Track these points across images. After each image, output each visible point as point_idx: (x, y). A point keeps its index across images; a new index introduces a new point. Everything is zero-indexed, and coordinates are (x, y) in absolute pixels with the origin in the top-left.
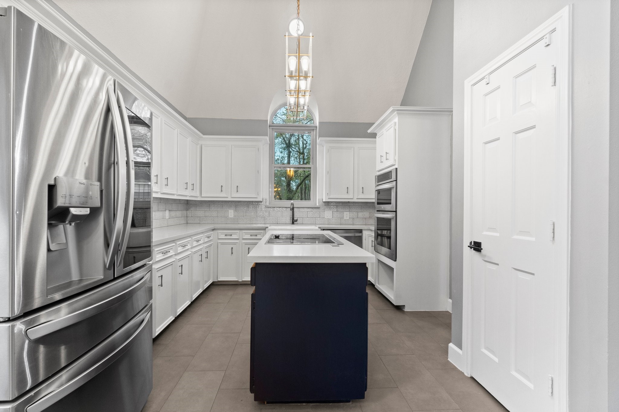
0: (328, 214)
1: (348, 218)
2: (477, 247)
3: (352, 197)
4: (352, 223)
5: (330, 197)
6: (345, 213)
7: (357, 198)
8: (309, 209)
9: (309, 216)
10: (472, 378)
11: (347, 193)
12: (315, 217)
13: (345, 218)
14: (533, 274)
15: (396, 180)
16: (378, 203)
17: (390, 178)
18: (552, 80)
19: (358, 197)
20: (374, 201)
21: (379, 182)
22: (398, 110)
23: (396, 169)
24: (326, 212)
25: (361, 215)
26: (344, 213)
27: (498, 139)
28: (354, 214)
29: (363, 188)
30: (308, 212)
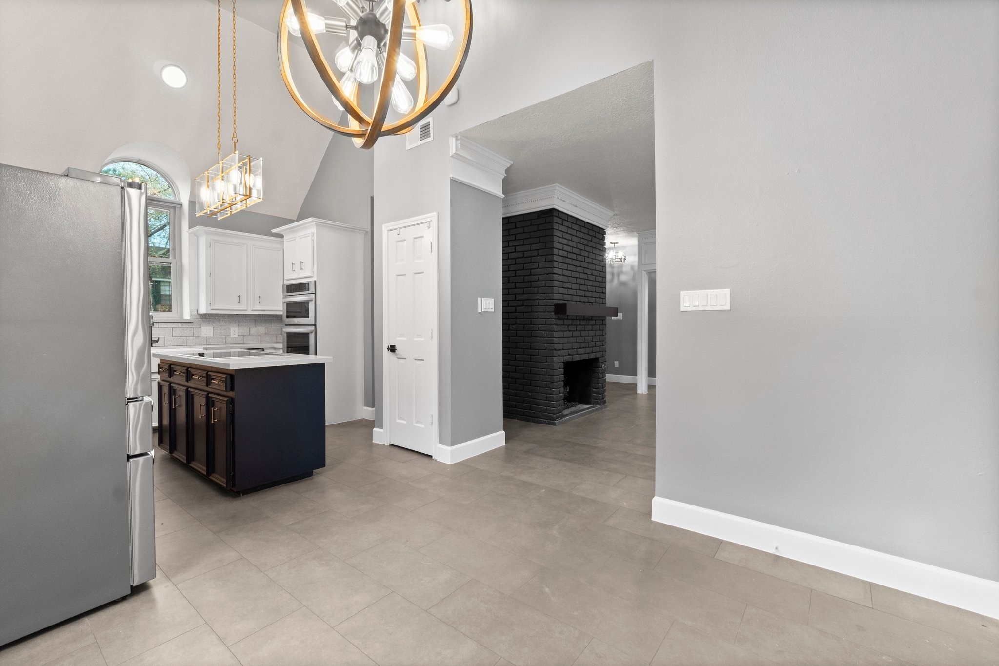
0: (207, 331)
1: (236, 336)
2: (392, 349)
3: (245, 309)
4: (241, 342)
5: (214, 308)
6: (232, 329)
7: (252, 309)
8: (175, 324)
9: (174, 335)
10: (392, 445)
11: (239, 302)
12: (185, 335)
13: (232, 335)
14: (423, 360)
15: (315, 293)
16: (288, 317)
17: (307, 290)
18: (430, 250)
19: (254, 309)
20: (281, 313)
21: (289, 293)
22: (316, 222)
23: (315, 281)
24: (203, 328)
25: (254, 331)
26: (230, 329)
27: (405, 275)
28: (245, 330)
29: (260, 297)
30: (174, 329)
